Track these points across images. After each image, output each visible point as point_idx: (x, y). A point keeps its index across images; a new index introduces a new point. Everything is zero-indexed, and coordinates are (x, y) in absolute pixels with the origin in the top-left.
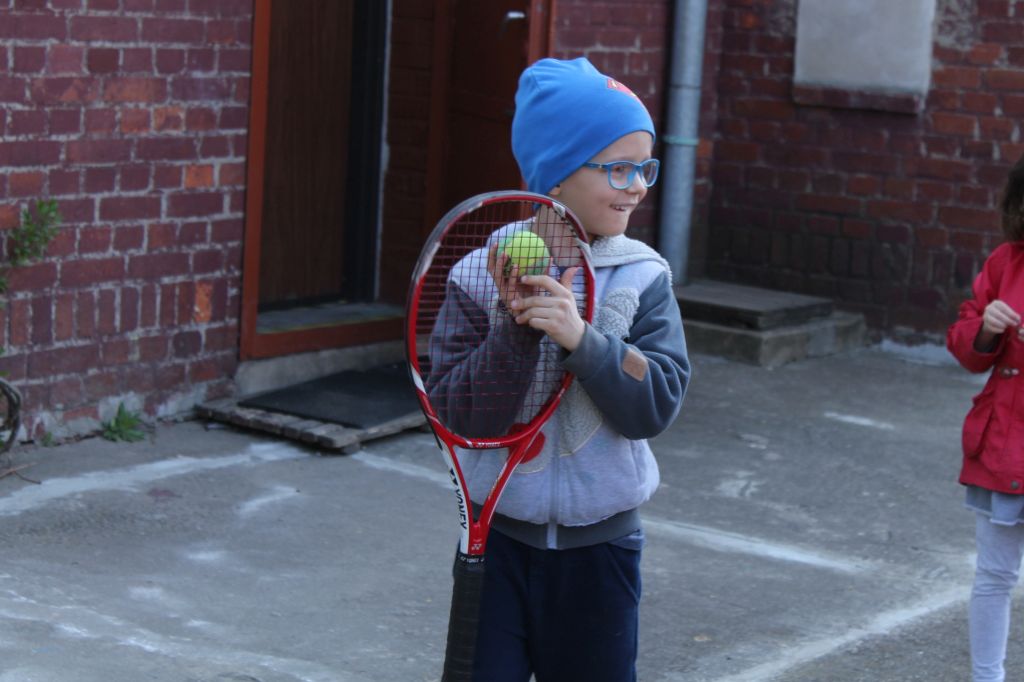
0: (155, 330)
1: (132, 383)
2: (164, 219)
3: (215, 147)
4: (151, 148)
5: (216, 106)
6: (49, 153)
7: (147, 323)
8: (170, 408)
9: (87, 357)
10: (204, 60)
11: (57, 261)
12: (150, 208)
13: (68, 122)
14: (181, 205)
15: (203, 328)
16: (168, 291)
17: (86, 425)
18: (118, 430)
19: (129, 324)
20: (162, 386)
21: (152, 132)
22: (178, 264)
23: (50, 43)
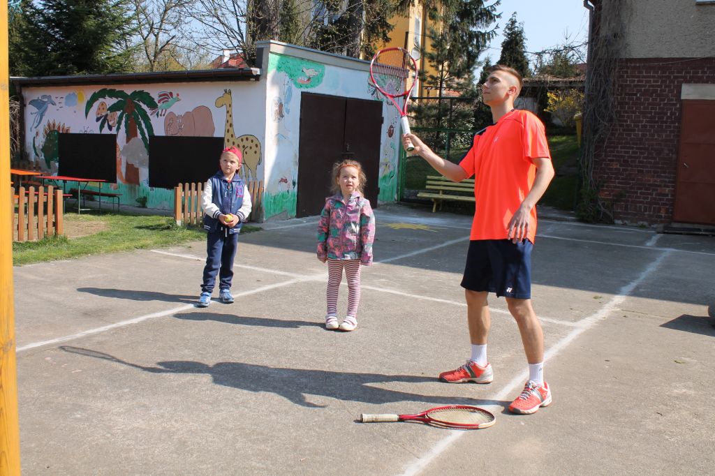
0: (651, 213)
1: (646, 220)
2: (654, 196)
3: (668, 187)
4: (650, 185)
5: (667, 180)
6: (629, 184)
7: (650, 211)
8: (655, 226)
9: (636, 215)
10: (665, 173)
11: (630, 199)
12: (651, 194)
13: (633, 180)
14: (658, 194)
15: (663, 215)
16: (654, 208)
17: (635, 224)
18: (643, 227)
19: (645, 211)
20: (652, 222)
21: (651, 183)
22: (658, 204)
23: (629, 168)
